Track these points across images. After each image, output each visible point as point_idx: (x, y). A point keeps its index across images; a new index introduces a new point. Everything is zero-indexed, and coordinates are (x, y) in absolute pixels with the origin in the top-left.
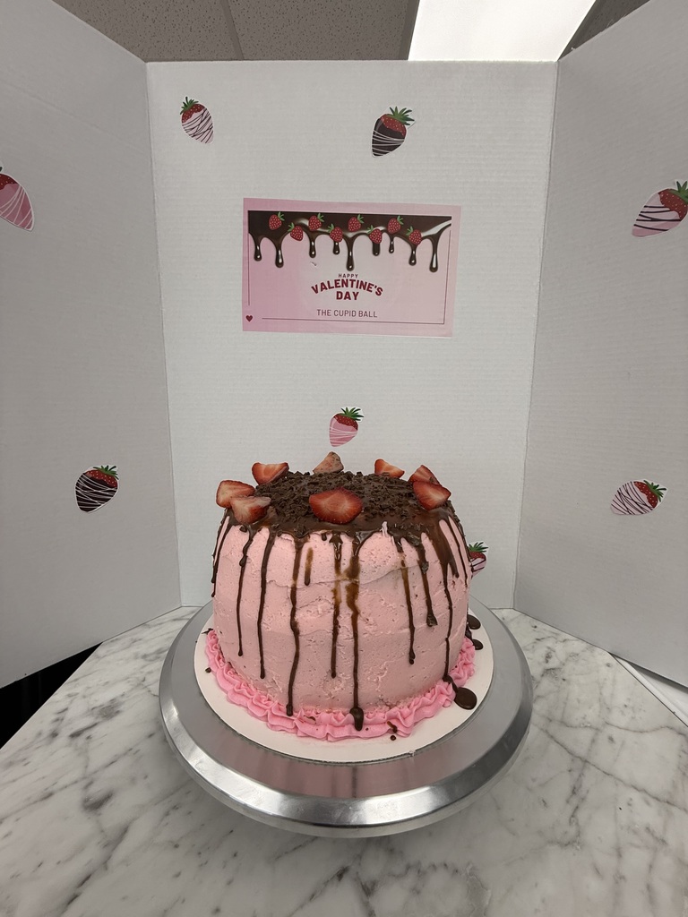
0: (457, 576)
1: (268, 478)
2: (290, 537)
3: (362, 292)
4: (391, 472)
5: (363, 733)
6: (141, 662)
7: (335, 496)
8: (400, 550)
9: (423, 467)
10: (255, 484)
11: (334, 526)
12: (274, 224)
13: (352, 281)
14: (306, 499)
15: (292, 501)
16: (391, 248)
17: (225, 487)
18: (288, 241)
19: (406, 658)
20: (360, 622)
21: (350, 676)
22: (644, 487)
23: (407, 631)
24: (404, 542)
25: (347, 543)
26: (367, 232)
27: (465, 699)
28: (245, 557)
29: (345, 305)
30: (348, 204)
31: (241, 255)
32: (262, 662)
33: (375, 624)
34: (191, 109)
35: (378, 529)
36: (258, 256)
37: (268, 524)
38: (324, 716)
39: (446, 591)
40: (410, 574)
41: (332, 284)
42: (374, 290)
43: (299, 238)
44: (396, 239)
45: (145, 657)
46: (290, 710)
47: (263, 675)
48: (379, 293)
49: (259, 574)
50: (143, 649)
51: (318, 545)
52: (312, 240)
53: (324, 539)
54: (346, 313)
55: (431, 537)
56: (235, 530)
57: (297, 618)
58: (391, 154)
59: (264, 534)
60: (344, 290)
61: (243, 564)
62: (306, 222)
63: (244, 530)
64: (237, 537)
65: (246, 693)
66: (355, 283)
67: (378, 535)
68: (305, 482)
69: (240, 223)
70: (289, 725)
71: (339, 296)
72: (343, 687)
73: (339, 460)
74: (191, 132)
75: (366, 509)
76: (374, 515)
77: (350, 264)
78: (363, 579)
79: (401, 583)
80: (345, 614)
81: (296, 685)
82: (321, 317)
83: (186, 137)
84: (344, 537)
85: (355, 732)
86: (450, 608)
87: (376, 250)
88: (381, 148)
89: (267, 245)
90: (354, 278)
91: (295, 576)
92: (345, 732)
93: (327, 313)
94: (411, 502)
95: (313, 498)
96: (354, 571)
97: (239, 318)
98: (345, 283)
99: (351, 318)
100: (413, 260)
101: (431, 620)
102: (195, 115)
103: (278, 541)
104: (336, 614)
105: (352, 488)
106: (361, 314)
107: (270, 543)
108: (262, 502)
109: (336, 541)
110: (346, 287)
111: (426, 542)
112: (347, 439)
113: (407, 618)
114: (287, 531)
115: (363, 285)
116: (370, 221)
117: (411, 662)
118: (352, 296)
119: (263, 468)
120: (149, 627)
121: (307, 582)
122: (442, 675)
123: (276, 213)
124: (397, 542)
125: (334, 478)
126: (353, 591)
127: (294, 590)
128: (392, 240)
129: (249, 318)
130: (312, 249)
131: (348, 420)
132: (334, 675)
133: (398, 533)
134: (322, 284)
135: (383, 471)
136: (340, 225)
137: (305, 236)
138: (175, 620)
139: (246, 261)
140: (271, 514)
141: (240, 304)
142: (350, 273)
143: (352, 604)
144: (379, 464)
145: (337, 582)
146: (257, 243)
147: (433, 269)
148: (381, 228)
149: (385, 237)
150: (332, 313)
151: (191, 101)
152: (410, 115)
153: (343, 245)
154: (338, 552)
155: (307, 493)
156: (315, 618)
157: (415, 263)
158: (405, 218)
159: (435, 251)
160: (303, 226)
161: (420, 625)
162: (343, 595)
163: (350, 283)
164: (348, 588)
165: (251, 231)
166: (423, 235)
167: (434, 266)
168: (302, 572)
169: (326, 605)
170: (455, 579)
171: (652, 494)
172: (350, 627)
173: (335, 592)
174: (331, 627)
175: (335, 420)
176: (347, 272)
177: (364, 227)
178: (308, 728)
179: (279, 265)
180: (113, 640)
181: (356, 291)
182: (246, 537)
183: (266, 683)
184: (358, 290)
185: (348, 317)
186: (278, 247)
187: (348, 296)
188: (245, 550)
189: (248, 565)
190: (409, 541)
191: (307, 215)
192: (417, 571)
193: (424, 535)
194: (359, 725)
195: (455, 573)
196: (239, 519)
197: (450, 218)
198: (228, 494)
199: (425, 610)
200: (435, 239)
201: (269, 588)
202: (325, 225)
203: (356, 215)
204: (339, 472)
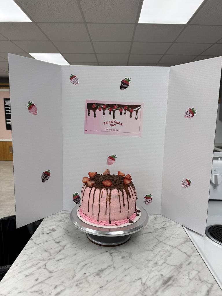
0: (131, 198)
1: (92, 176)
2: (99, 189)
3: (117, 124)
4: (122, 175)
5: (111, 225)
6: (57, 222)
7: (107, 181)
8: (119, 192)
9: (128, 174)
10: (89, 177)
11: (107, 187)
12: (94, 106)
13: (114, 121)
14: (102, 182)
15: (99, 182)
16: (125, 113)
17: (84, 179)
18: (97, 111)
19: (119, 212)
20: (111, 204)
21: (109, 214)
22: (188, 181)
23: (119, 207)
24: (119, 191)
25: (109, 191)
26: (118, 109)
27: (131, 222)
28: (90, 193)
29: (112, 127)
30: (114, 102)
31: (85, 114)
32: (93, 212)
33: (113, 205)
34: (73, 77)
35: (115, 188)
36: (89, 114)
37: (94, 187)
38: (104, 222)
39: (128, 200)
40: (120, 197)
41: (109, 122)
42: (120, 124)
43: (100, 110)
44: (126, 111)
45: (57, 221)
46: (98, 221)
47: (93, 215)
48: (122, 124)
49: (93, 196)
50: (56, 220)
51: (104, 191)
52: (104, 111)
53: (105, 190)
54: (112, 130)
55: (125, 190)
56: (88, 188)
57: (100, 203)
58: (125, 89)
59: (94, 188)
60: (112, 124)
61: (90, 194)
62: (102, 106)
63: (90, 188)
64: (88, 189)
65: (89, 219)
66: (115, 122)
67: (115, 189)
68: (101, 177)
69: (85, 106)
70: (98, 223)
71: (111, 125)
72: (107, 217)
73: (109, 171)
74: (72, 83)
75: (113, 184)
76: (115, 185)
77: (114, 117)
78: (111, 197)
79: (118, 198)
80: (108, 203)
81: (99, 216)
82: (106, 131)
83: (71, 84)
84: (108, 189)
85: (109, 224)
86: (128, 204)
87: (121, 114)
88: (122, 88)
89: (92, 112)
90: (115, 121)
91: (100, 196)
92: (108, 224)
93: (107, 130)
94: (123, 183)
95: (103, 182)
96: (110, 196)
97: (84, 130)
98: (112, 122)
99: (114, 131)
100: (131, 116)
101: (124, 205)
102: (74, 78)
103: (96, 190)
104: (107, 203)
105: (111, 179)
106: (116, 130)
107: (95, 190)
108: (93, 182)
109: (107, 190)
110: (112, 123)
111: (124, 191)
112: (112, 163)
113: (119, 205)
114: (98, 188)
115: (117, 123)
116: (119, 106)
117: (120, 213)
118: (114, 125)
119: (91, 173)
120: (55, 215)
121: (102, 197)
122: (127, 217)
123: (94, 104)
124: (118, 190)
125: (108, 176)
126: (110, 199)
127: (99, 198)
128: (125, 111)
129: (86, 130)
130: (104, 113)
131: (113, 158)
132: (106, 214)
133: (118, 189)
134: (106, 122)
135: (120, 174)
136: (111, 107)
137: (102, 110)
138: (62, 214)
139: (86, 116)
140: (95, 185)
141: (84, 127)
142: (114, 119)
143: (109, 201)
144: (119, 172)
145: (107, 197)
146: (89, 111)
147: (136, 119)
148: (122, 108)
149: (123, 110)
150: (109, 130)
151: (73, 75)
152: (130, 80)
153: (112, 112)
154: (107, 192)
155: (102, 180)
156: (103, 203)
157: (131, 117)
158: (129, 106)
159: (137, 114)
160: (102, 107)
161: (122, 206)
162: (108, 200)
163: (114, 122)
164: (109, 198)
165: (87, 108)
166: (134, 110)
167: (137, 118)
168: (101, 195)
169: (105, 201)
170: (130, 198)
171: (189, 182)
172: (109, 205)
173: (107, 199)
174: (106, 205)
175: (109, 158)
176: (113, 119)
177: (118, 108)
178: (101, 224)
179: (95, 117)
180: (47, 217)
181: (115, 124)
182: (90, 189)
183: (93, 216)
184: (116, 124)
185: (113, 131)
186: (95, 112)
187: (113, 125)
188: (90, 191)
189: (91, 194)
190: (121, 190)
191: (103, 104)
192: (122, 196)
193: (124, 190)
194: (110, 223)
195: (130, 197)
196: (89, 186)
197: (141, 106)
198: (85, 180)
199: (123, 203)
200: (137, 111)
201: (95, 198)
202: (107, 107)
203: (116, 105)
204: (109, 174)
